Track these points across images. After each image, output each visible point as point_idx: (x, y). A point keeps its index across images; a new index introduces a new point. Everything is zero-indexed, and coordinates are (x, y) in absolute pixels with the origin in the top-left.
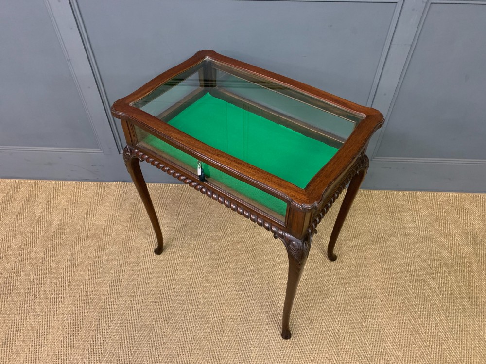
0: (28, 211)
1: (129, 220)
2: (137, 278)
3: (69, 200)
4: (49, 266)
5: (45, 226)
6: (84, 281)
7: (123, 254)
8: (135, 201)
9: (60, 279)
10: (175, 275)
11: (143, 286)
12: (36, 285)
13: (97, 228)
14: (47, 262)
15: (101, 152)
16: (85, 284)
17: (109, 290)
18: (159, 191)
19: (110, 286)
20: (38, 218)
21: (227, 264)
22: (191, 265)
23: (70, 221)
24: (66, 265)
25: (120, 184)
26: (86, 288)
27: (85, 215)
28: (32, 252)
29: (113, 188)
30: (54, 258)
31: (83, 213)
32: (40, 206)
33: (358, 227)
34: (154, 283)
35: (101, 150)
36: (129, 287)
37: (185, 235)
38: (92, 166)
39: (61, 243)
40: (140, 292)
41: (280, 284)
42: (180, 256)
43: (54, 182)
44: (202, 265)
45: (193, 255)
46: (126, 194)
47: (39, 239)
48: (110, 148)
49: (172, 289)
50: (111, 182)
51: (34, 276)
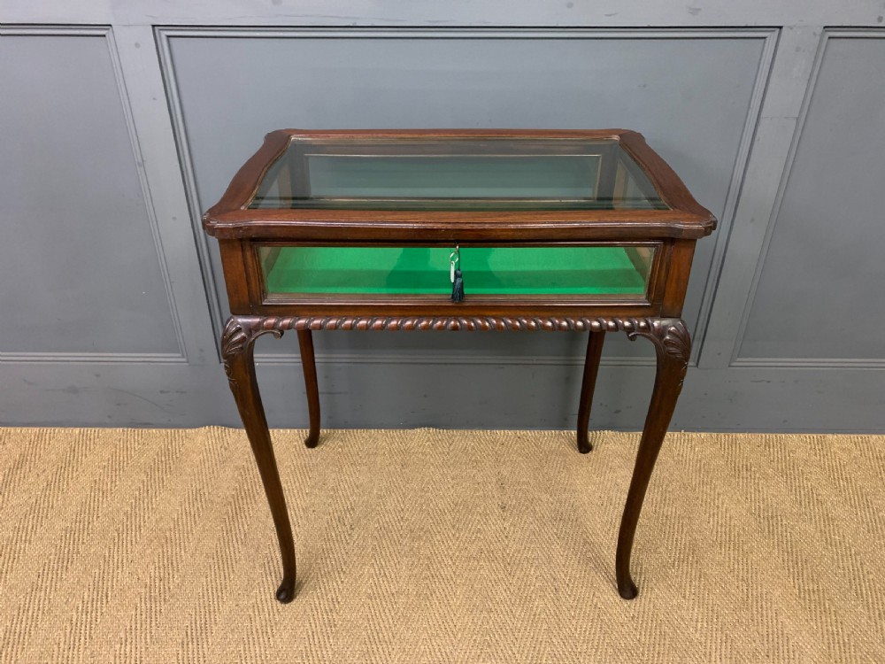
0: (14, 487)
1: (232, 500)
2: (247, 623)
3: (105, 464)
4: (47, 602)
5: (47, 517)
6: (122, 635)
7: (217, 571)
8: (245, 463)
9: (68, 631)
10: (334, 614)
11: (261, 640)
12: (10, 645)
13: (161, 518)
14: (43, 593)
15: (184, 360)
16: (126, 641)
17: (180, 652)
18: (296, 443)
19: (183, 642)
20: (34, 500)
21: (449, 588)
22: (369, 591)
23: (105, 506)
24: (86, 597)
25: (216, 431)
26: (128, 650)
27: (137, 493)
28: (12, 571)
29: (200, 438)
30: (58, 584)
31: (133, 488)
32: (42, 477)
33: (723, 503)
34: (286, 635)
35: (183, 357)
36: (229, 643)
37: (353, 529)
38: (162, 392)
39: (78, 552)
40: (253, 655)
41: (576, 629)
42: (344, 573)
43: (77, 431)
44: (394, 591)
45: (372, 571)
46: (226, 449)
47: (30, 543)
48: (202, 350)
49: (328, 646)
50: (195, 428)
51: (9, 624)
